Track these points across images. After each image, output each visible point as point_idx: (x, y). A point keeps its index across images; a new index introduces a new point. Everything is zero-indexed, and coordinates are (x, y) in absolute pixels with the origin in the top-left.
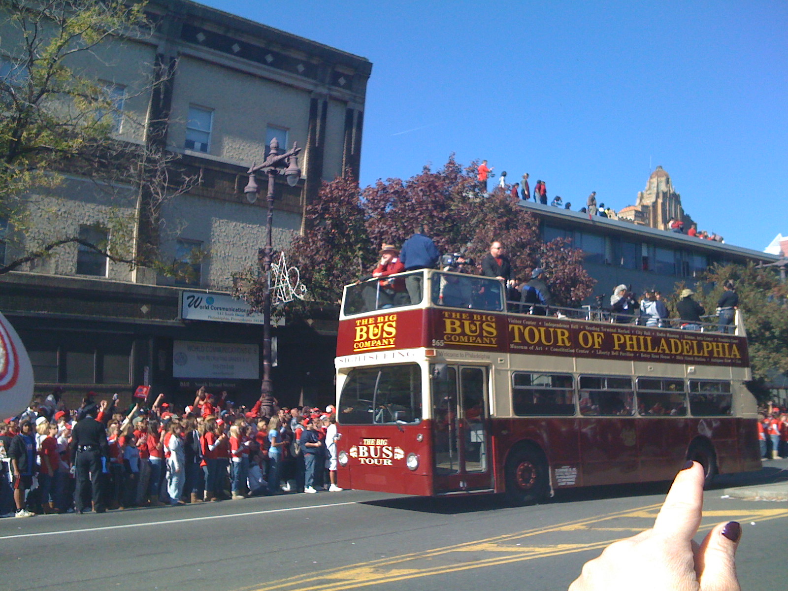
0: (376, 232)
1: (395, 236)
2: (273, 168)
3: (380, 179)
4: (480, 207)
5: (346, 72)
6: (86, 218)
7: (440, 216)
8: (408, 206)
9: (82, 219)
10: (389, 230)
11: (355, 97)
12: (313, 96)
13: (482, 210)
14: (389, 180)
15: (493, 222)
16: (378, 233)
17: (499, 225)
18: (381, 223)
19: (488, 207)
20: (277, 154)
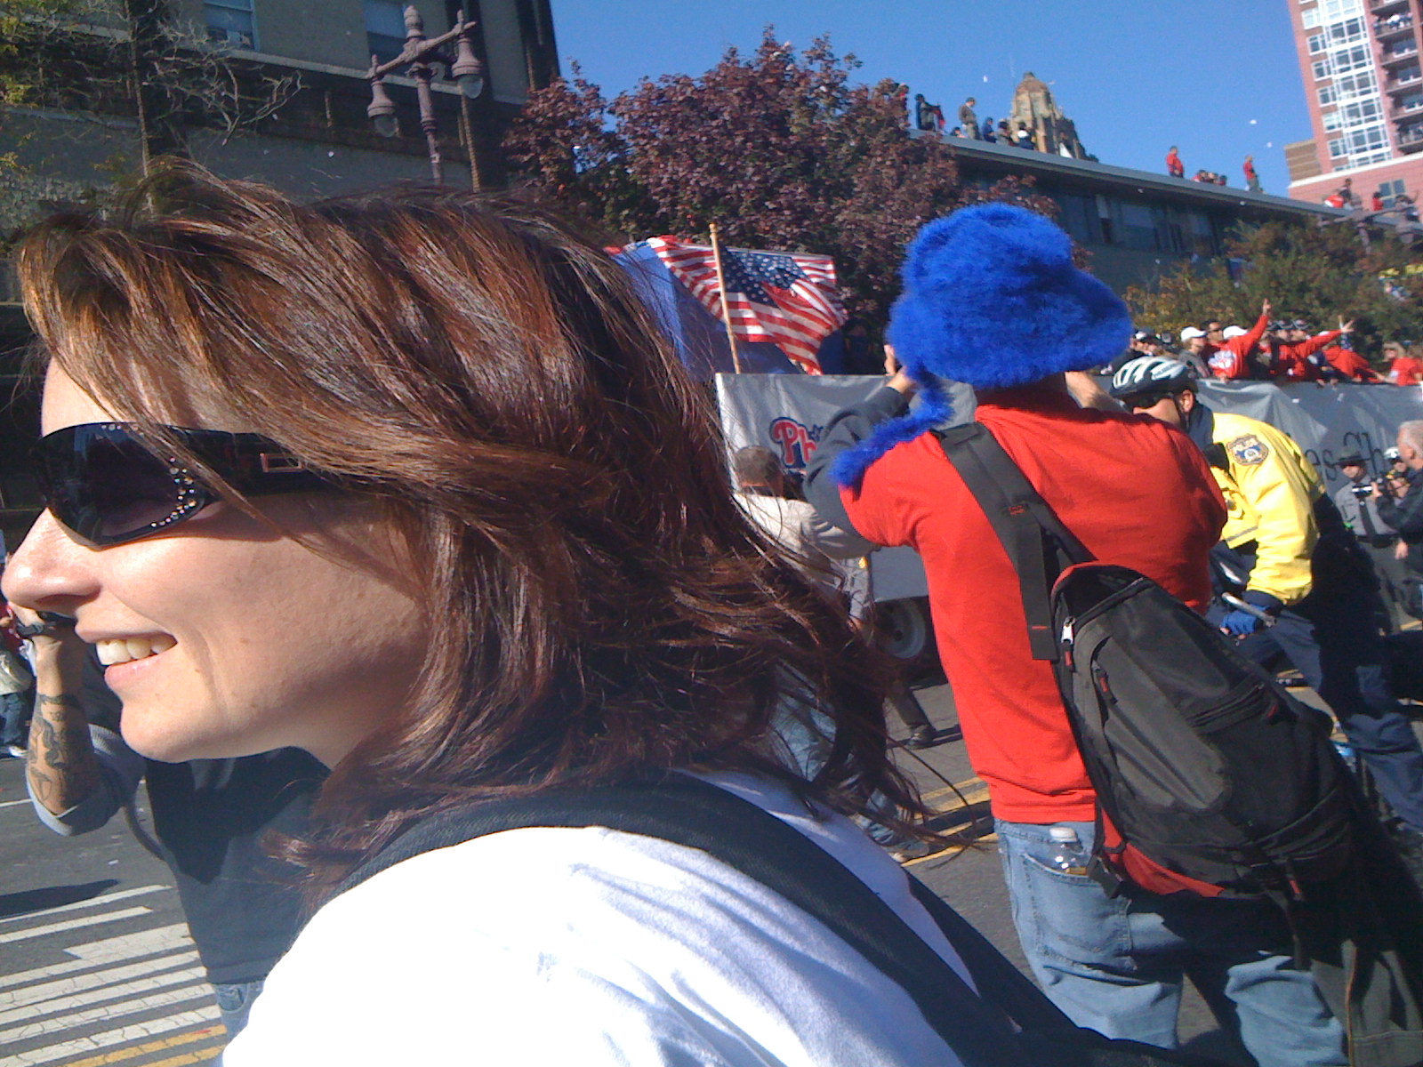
0: (665, 181)
1: (707, 187)
2: (421, 65)
3: (647, 77)
4: (850, 127)
6: (48, 189)
7: (784, 143)
8: (717, 127)
9: (42, 191)
10: (689, 176)
13: (854, 132)
14: (664, 79)
15: (885, 150)
16: (668, 182)
17: (898, 155)
18: (670, 164)
19: (864, 125)
20: (422, 38)
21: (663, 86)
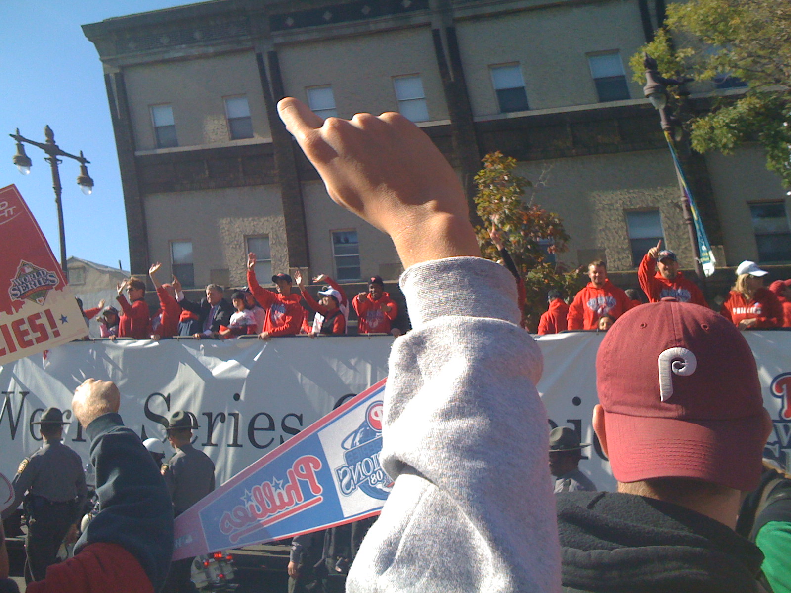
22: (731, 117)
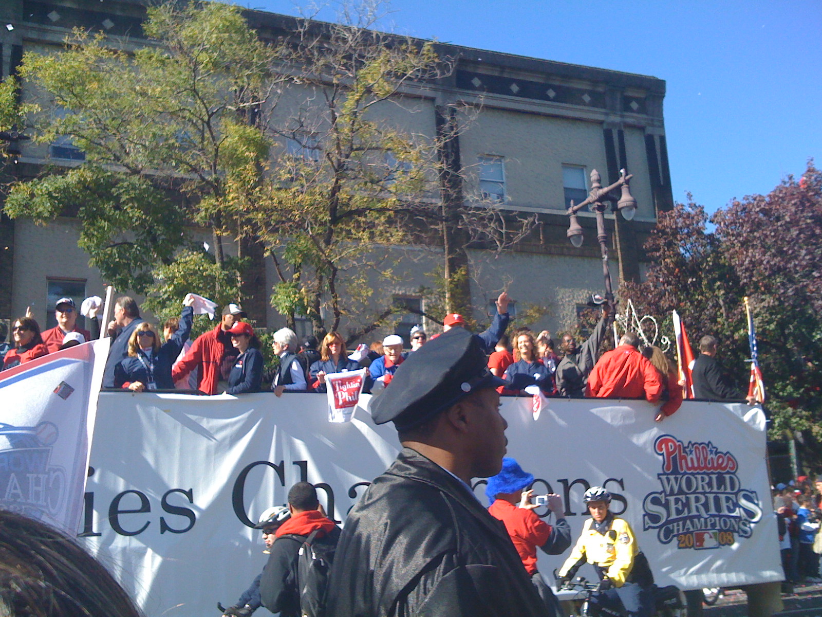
2: (599, 204)
3: (734, 198)
5: (637, 95)
11: (652, 120)
12: (605, 126)
21: (745, 202)
22: (57, 186)
